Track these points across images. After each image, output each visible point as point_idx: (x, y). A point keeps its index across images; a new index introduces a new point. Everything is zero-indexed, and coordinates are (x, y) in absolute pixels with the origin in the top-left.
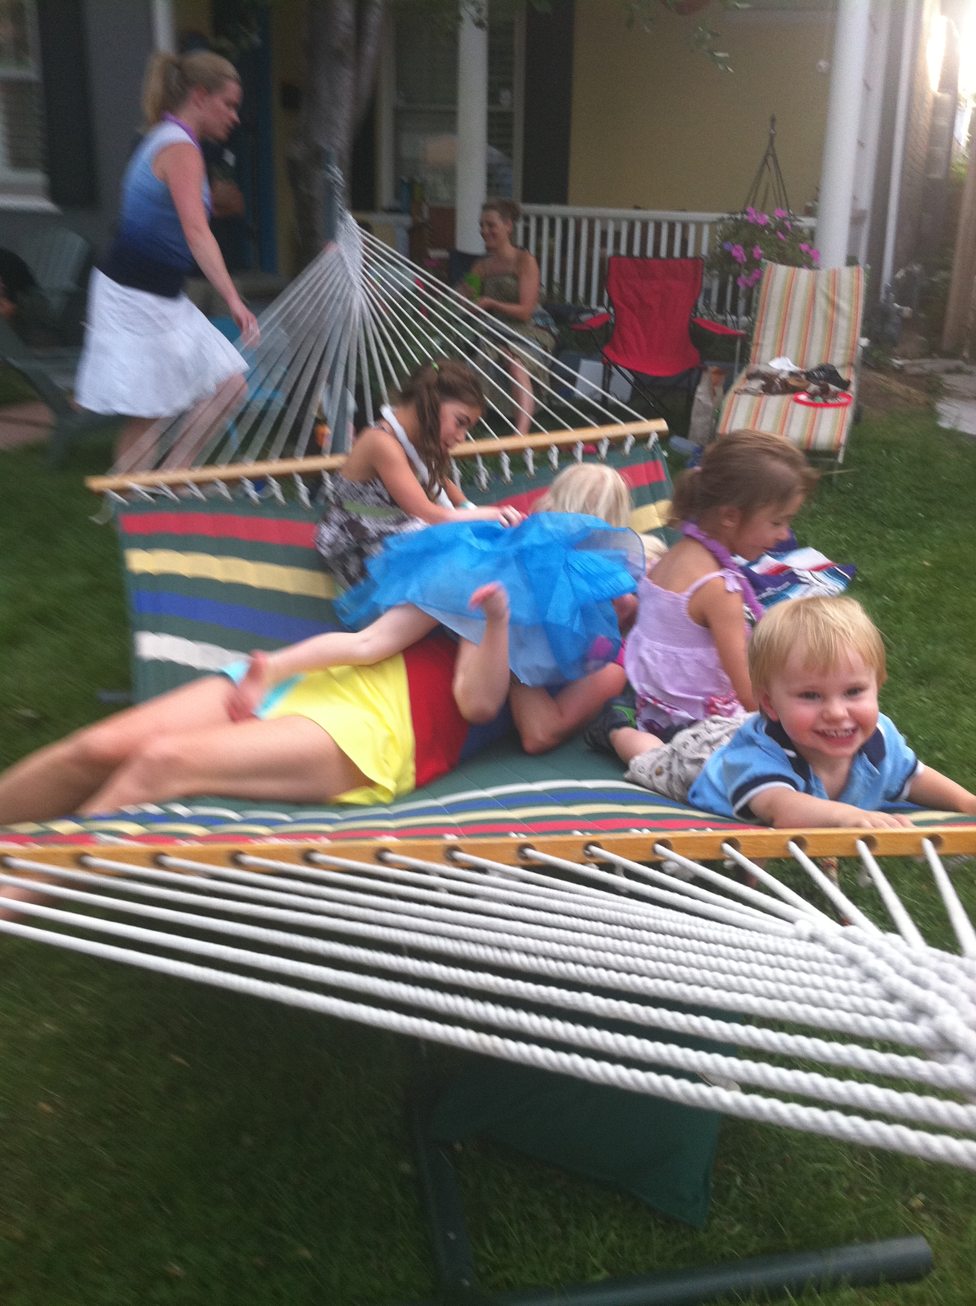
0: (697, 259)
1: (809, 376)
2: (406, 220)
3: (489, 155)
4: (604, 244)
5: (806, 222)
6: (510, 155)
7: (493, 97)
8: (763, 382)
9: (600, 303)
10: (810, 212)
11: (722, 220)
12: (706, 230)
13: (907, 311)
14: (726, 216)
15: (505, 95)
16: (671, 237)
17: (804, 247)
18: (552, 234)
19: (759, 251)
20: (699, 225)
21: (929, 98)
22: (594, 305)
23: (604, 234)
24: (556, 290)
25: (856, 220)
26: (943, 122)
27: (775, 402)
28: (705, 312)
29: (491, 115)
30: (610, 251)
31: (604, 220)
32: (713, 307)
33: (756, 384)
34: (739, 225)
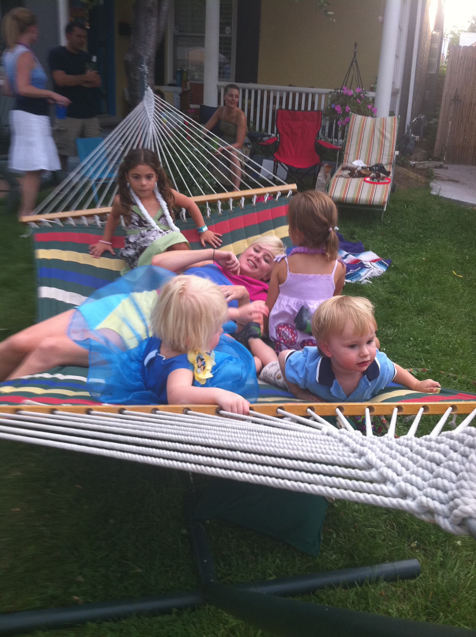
0: (319, 111)
1: (371, 169)
2: (179, 90)
3: (220, 59)
4: (274, 103)
5: (371, 94)
6: (230, 58)
7: (222, 30)
8: (350, 172)
9: (272, 132)
10: (373, 89)
11: (331, 93)
12: (323, 97)
13: (417, 137)
14: (333, 91)
15: (228, 28)
16: (307, 100)
17: (370, 107)
18: (250, 97)
19: (348, 108)
20: (320, 95)
21: (430, 34)
22: (269, 133)
23: (275, 98)
24: (251, 125)
25: (394, 94)
26: (436, 46)
27: (355, 181)
28: (323, 137)
29: (221, 38)
30: (277, 107)
31: (275, 91)
32: (326, 135)
33: (346, 173)
34: (339, 95)
